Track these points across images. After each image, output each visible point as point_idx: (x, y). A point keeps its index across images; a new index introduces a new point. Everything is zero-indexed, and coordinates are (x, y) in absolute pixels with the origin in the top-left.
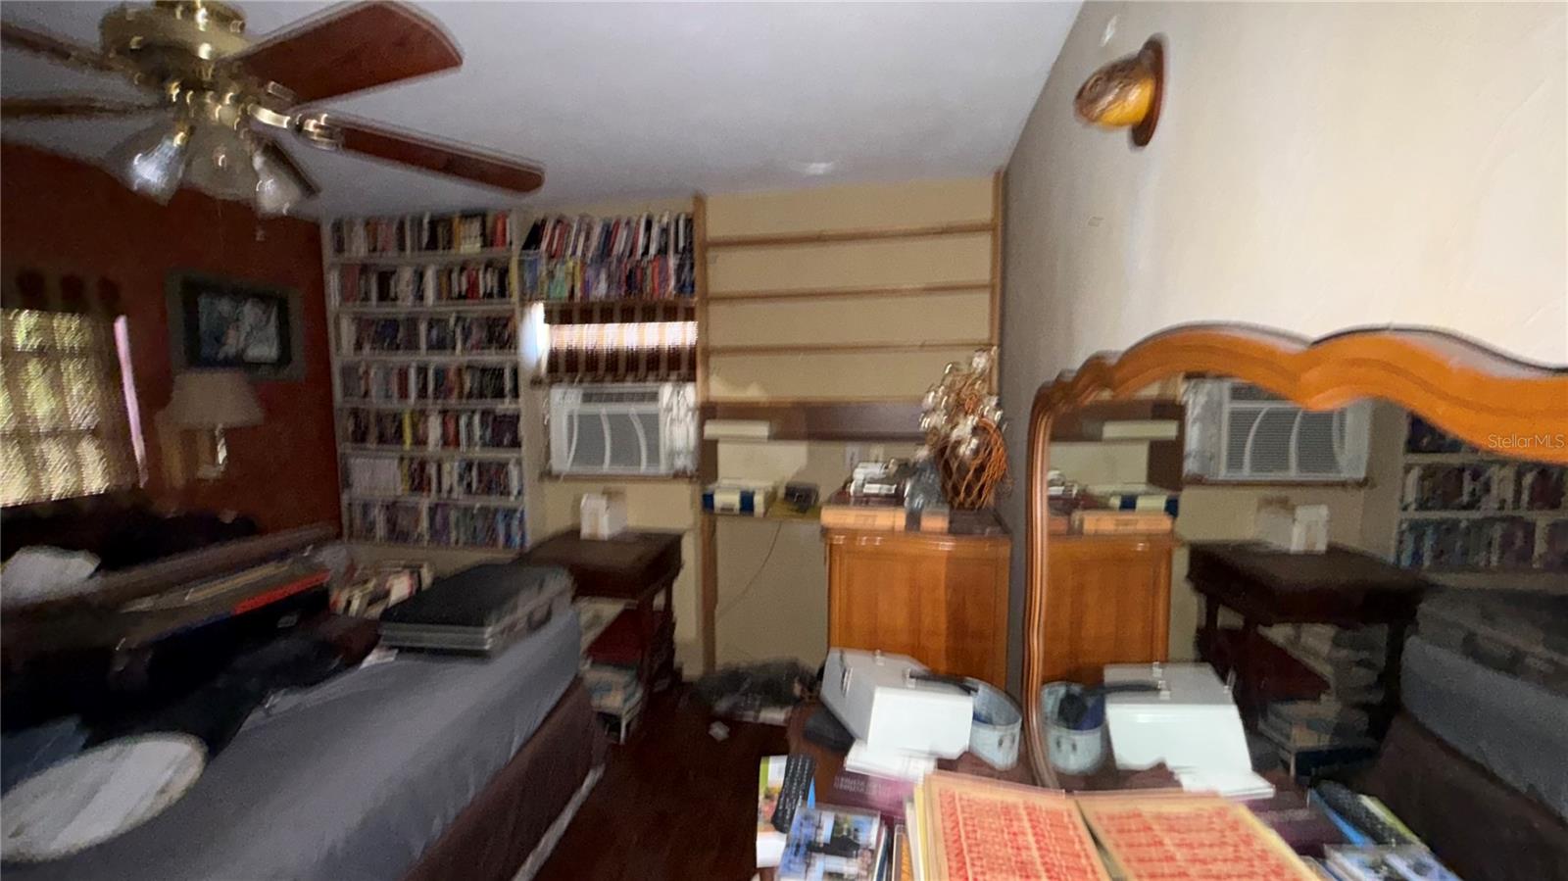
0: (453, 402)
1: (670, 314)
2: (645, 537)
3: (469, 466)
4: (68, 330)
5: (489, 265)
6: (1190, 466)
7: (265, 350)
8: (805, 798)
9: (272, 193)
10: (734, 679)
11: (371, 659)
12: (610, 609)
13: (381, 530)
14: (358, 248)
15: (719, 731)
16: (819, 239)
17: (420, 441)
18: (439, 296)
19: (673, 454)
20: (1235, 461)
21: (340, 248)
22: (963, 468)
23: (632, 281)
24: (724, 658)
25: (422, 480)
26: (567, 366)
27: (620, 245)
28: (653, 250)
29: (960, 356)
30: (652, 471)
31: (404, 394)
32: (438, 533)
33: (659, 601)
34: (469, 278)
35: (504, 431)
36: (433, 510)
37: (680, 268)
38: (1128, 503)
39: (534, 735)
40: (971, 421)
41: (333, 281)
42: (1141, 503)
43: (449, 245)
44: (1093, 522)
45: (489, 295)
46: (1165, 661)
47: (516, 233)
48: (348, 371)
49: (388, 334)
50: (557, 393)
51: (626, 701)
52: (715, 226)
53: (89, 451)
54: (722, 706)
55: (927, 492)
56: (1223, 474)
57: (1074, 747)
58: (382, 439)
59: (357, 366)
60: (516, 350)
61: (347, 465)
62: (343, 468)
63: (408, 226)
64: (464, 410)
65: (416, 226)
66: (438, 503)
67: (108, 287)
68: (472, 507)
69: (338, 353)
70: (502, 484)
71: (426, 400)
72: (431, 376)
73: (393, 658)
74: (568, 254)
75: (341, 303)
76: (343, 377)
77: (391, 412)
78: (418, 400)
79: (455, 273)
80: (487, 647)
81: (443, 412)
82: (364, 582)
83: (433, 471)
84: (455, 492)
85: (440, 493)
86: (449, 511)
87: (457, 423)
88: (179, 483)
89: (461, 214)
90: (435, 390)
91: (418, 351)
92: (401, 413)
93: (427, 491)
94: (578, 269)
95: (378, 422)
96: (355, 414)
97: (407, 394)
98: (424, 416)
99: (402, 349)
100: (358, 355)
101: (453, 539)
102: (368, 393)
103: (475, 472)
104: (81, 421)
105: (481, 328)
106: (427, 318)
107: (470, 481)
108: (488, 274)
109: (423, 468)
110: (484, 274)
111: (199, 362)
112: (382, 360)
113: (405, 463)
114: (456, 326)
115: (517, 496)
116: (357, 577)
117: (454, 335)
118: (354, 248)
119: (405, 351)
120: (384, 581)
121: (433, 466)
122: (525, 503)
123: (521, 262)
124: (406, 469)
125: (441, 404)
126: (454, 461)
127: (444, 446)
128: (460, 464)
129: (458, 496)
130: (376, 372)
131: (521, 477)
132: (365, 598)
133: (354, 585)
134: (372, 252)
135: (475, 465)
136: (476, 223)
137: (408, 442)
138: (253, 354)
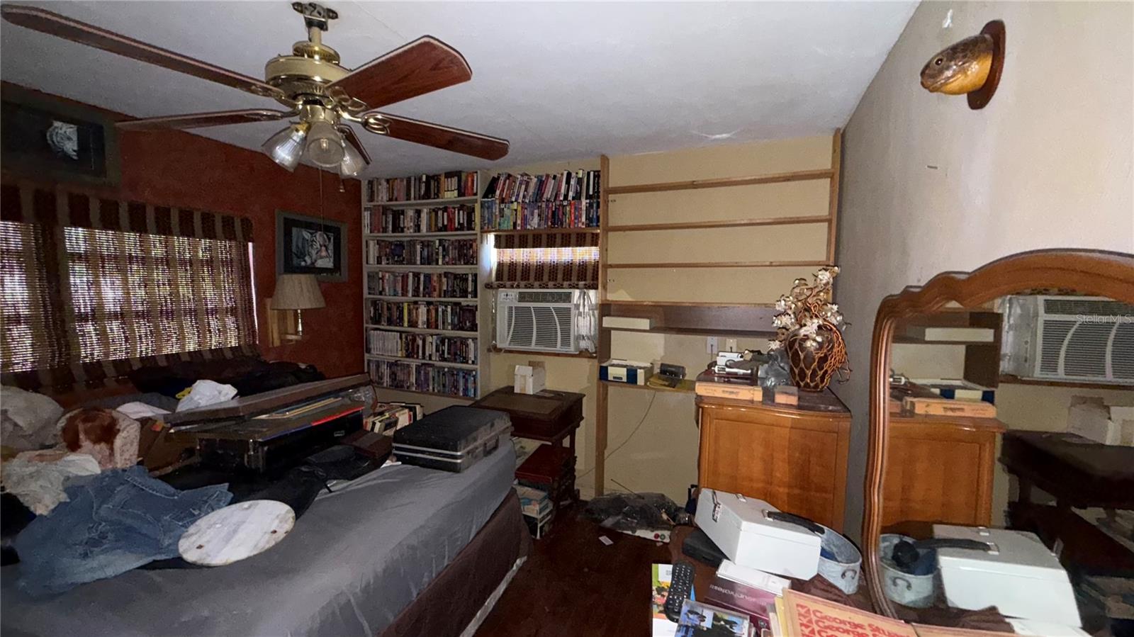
0: (436, 299)
1: (581, 241)
2: (558, 395)
3: (443, 342)
4: (223, 248)
5: (462, 207)
6: (1005, 366)
7: (326, 262)
8: (688, 597)
9: (349, 165)
10: (617, 504)
11: (388, 463)
12: (531, 445)
13: (387, 380)
14: (382, 197)
15: (606, 540)
16: (693, 185)
17: (413, 324)
18: (429, 229)
19: (580, 337)
20: (1050, 363)
21: (371, 199)
22: (809, 358)
23: (556, 217)
24: (610, 488)
25: (413, 348)
26: (508, 274)
27: (548, 194)
28: (571, 194)
29: (807, 272)
30: (564, 350)
31: (405, 293)
32: (421, 385)
33: (566, 442)
34: (448, 216)
35: (466, 318)
36: (418, 368)
37: (590, 206)
38: (948, 393)
39: (485, 526)
40: (816, 322)
41: (366, 217)
42: (958, 393)
43: (437, 195)
44: (922, 407)
45: (461, 227)
46: (988, 526)
47: (480, 186)
48: (373, 277)
49: (395, 252)
50: (502, 293)
51: (541, 511)
52: (615, 178)
53: (230, 321)
54: (609, 522)
55: (777, 375)
56: (1038, 374)
57: (909, 586)
58: (390, 322)
59: (377, 273)
60: (477, 264)
61: (369, 335)
62: (366, 338)
63: (413, 182)
64: (441, 303)
65: (417, 182)
66: (423, 364)
67: (246, 223)
68: (444, 368)
69: (367, 263)
70: (464, 355)
71: (418, 296)
72: (422, 278)
73: (400, 463)
74: (513, 199)
75: (371, 232)
76: (369, 282)
77: (397, 303)
78: (413, 296)
79: (440, 213)
80: (459, 461)
81: (429, 304)
82: (382, 414)
83: (420, 343)
84: (433, 358)
85: (424, 358)
86: (430, 369)
87: (437, 311)
88: (277, 343)
89: (446, 174)
90: (424, 289)
91: (415, 263)
92: (402, 303)
93: (415, 356)
94: (519, 208)
95: (389, 309)
96: (374, 303)
97: (407, 292)
98: (416, 306)
99: (405, 262)
100: (379, 266)
101: (431, 388)
102: (383, 289)
103: (446, 344)
104: (227, 304)
105: (455, 249)
106: (422, 242)
107: (443, 351)
108: (461, 212)
109: (414, 340)
110: (459, 213)
111: (291, 269)
112: (393, 270)
113: (404, 336)
114: (440, 245)
115: (473, 362)
116: (378, 410)
117: (437, 254)
118: (380, 198)
119: (407, 264)
120: (394, 414)
121: (421, 339)
122: (478, 367)
123: (482, 206)
124: (404, 340)
125: (427, 299)
126: (434, 337)
127: (428, 327)
128: (438, 338)
129: (436, 360)
130: (389, 277)
131: (476, 350)
132: (383, 424)
133: (375, 415)
134: (390, 200)
135: (446, 340)
136: (455, 180)
137: (406, 324)
138: (320, 264)
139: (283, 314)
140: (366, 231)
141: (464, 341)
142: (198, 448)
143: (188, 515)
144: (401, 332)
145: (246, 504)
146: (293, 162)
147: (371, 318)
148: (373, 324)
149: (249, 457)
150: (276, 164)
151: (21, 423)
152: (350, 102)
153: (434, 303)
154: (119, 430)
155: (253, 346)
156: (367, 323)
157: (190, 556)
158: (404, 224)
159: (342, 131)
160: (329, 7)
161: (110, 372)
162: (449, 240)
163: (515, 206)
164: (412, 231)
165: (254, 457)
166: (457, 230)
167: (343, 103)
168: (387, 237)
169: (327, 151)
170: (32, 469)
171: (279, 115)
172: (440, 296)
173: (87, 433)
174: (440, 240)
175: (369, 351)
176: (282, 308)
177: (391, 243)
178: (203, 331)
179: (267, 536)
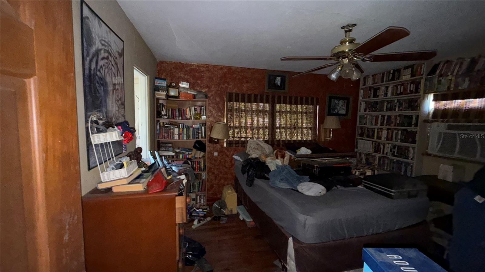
0: (392, 127)
3: (394, 147)
4: (310, 108)
5: (412, 82)
7: (343, 112)
9: (355, 76)
13: (364, 161)
14: (370, 83)
17: (379, 138)
18: (392, 94)
21: (364, 85)
25: (378, 149)
26: (439, 114)
31: (376, 123)
32: (381, 166)
34: (404, 88)
35: (410, 137)
36: (380, 158)
41: (361, 93)
43: (398, 79)
45: (411, 92)
47: (426, 70)
48: (362, 117)
49: (372, 106)
50: (435, 125)
53: (310, 132)
58: (368, 136)
59: (364, 116)
60: (419, 110)
61: (358, 141)
62: (356, 142)
63: (385, 74)
64: (395, 129)
65: (388, 74)
66: (382, 156)
67: (317, 99)
68: (394, 160)
69: (360, 112)
70: (406, 155)
71: (383, 126)
72: (386, 118)
73: (365, 188)
74: (449, 74)
75: (363, 98)
76: (360, 119)
77: (372, 128)
78: (380, 125)
79: (399, 87)
80: (393, 194)
81: (388, 129)
82: (360, 169)
83: (382, 147)
84: (388, 154)
85: (383, 153)
86: (386, 159)
87: (393, 133)
88: (323, 140)
89: (404, 68)
90: (387, 123)
91: (383, 111)
92: (375, 129)
93: (379, 152)
94: (453, 78)
95: (368, 131)
96: (361, 128)
97: (378, 123)
98: (381, 130)
99: (377, 111)
100: (365, 112)
101: (386, 168)
102: (366, 122)
103: (396, 149)
104: (310, 126)
105: (407, 103)
106: (387, 101)
107: (394, 152)
108: (412, 85)
109: (379, 145)
110: (410, 85)
111: (330, 114)
112: (371, 114)
113: (374, 143)
114: (397, 102)
115: (412, 159)
116: (358, 168)
117: (396, 106)
118: (368, 83)
119: (379, 111)
120: (365, 170)
121: (382, 145)
122: (414, 161)
123: (426, 80)
124: (374, 145)
125: (388, 127)
126: (390, 145)
127: (387, 140)
128: (392, 145)
129: (389, 156)
130: (369, 117)
131: (414, 153)
132: (360, 173)
133: (357, 169)
134: (373, 84)
135: (397, 147)
136: (410, 70)
137: (375, 138)
138: (341, 112)
139: (326, 130)
140: (361, 98)
141: (407, 149)
142: (302, 165)
143: (300, 181)
144: (373, 141)
145: (313, 183)
146: (336, 79)
147: (359, 134)
148: (360, 136)
149: (315, 170)
150: (331, 80)
151: (267, 151)
152: (358, 55)
153: (391, 129)
154: (285, 156)
155: (315, 140)
156: (357, 136)
157: (300, 190)
158: (379, 93)
159: (354, 64)
160: (353, 24)
161: (281, 143)
162: (403, 99)
163: (450, 77)
164: (383, 96)
165: (316, 171)
166: (408, 94)
167: (356, 56)
168: (370, 100)
169: (348, 73)
170: (270, 161)
171: (333, 64)
172: (395, 126)
173: (280, 155)
174: (398, 100)
175: (357, 148)
176: (326, 128)
177: (372, 102)
178: (303, 134)
179: (318, 193)
